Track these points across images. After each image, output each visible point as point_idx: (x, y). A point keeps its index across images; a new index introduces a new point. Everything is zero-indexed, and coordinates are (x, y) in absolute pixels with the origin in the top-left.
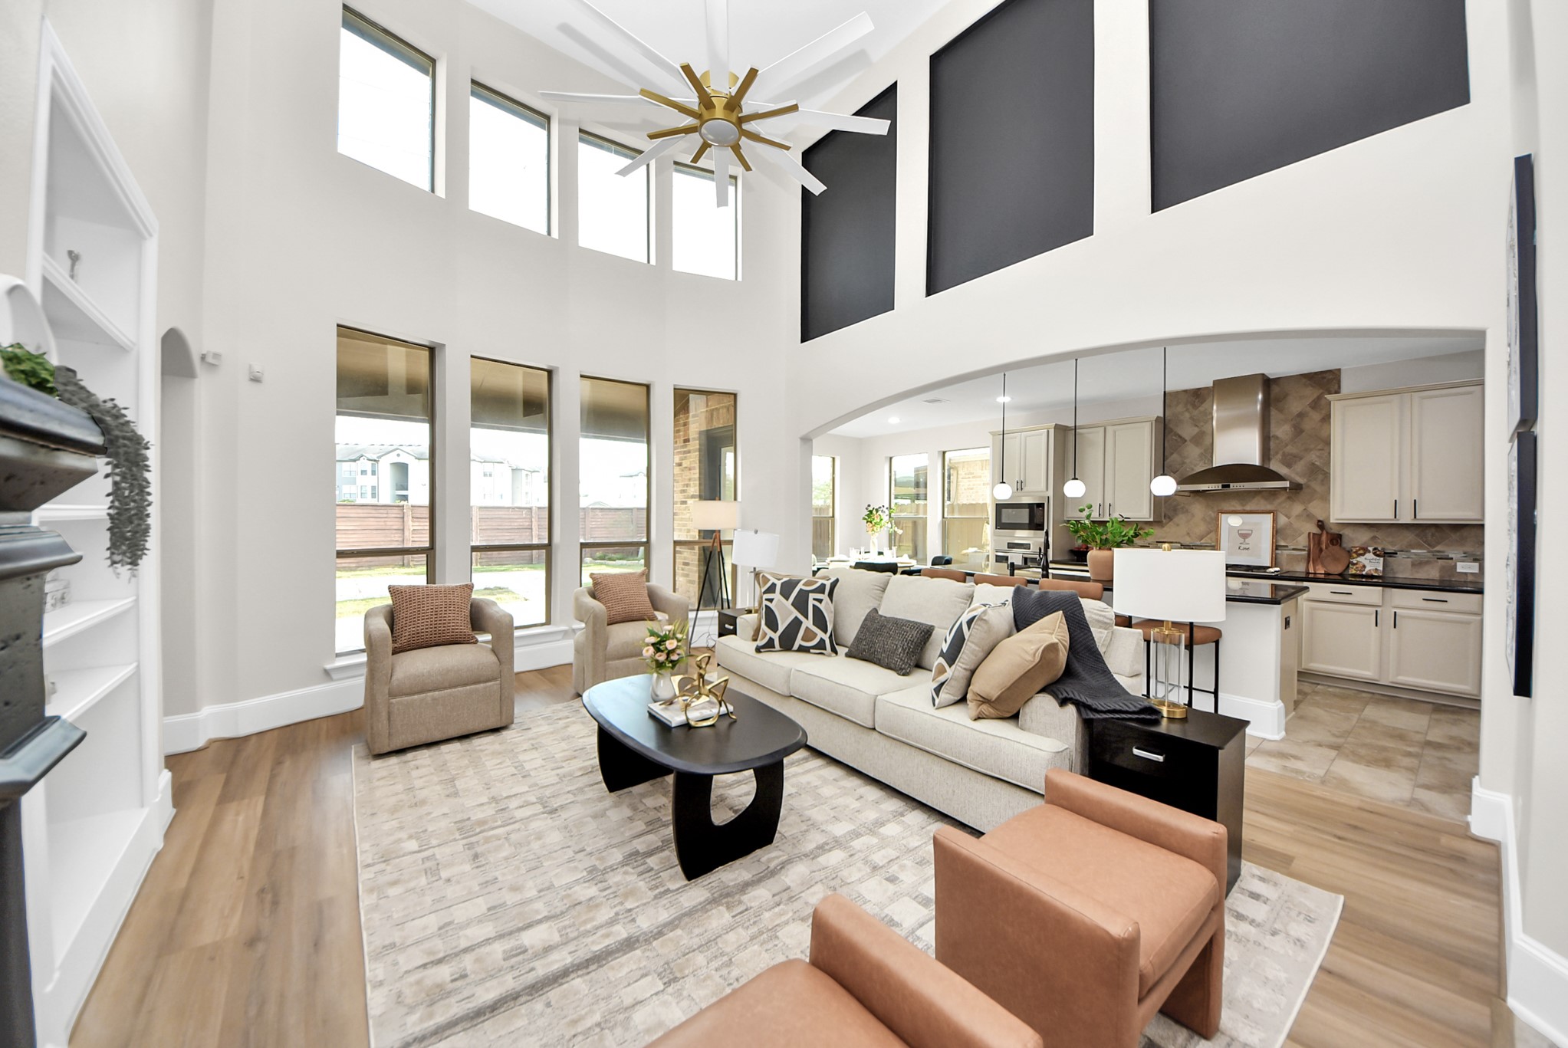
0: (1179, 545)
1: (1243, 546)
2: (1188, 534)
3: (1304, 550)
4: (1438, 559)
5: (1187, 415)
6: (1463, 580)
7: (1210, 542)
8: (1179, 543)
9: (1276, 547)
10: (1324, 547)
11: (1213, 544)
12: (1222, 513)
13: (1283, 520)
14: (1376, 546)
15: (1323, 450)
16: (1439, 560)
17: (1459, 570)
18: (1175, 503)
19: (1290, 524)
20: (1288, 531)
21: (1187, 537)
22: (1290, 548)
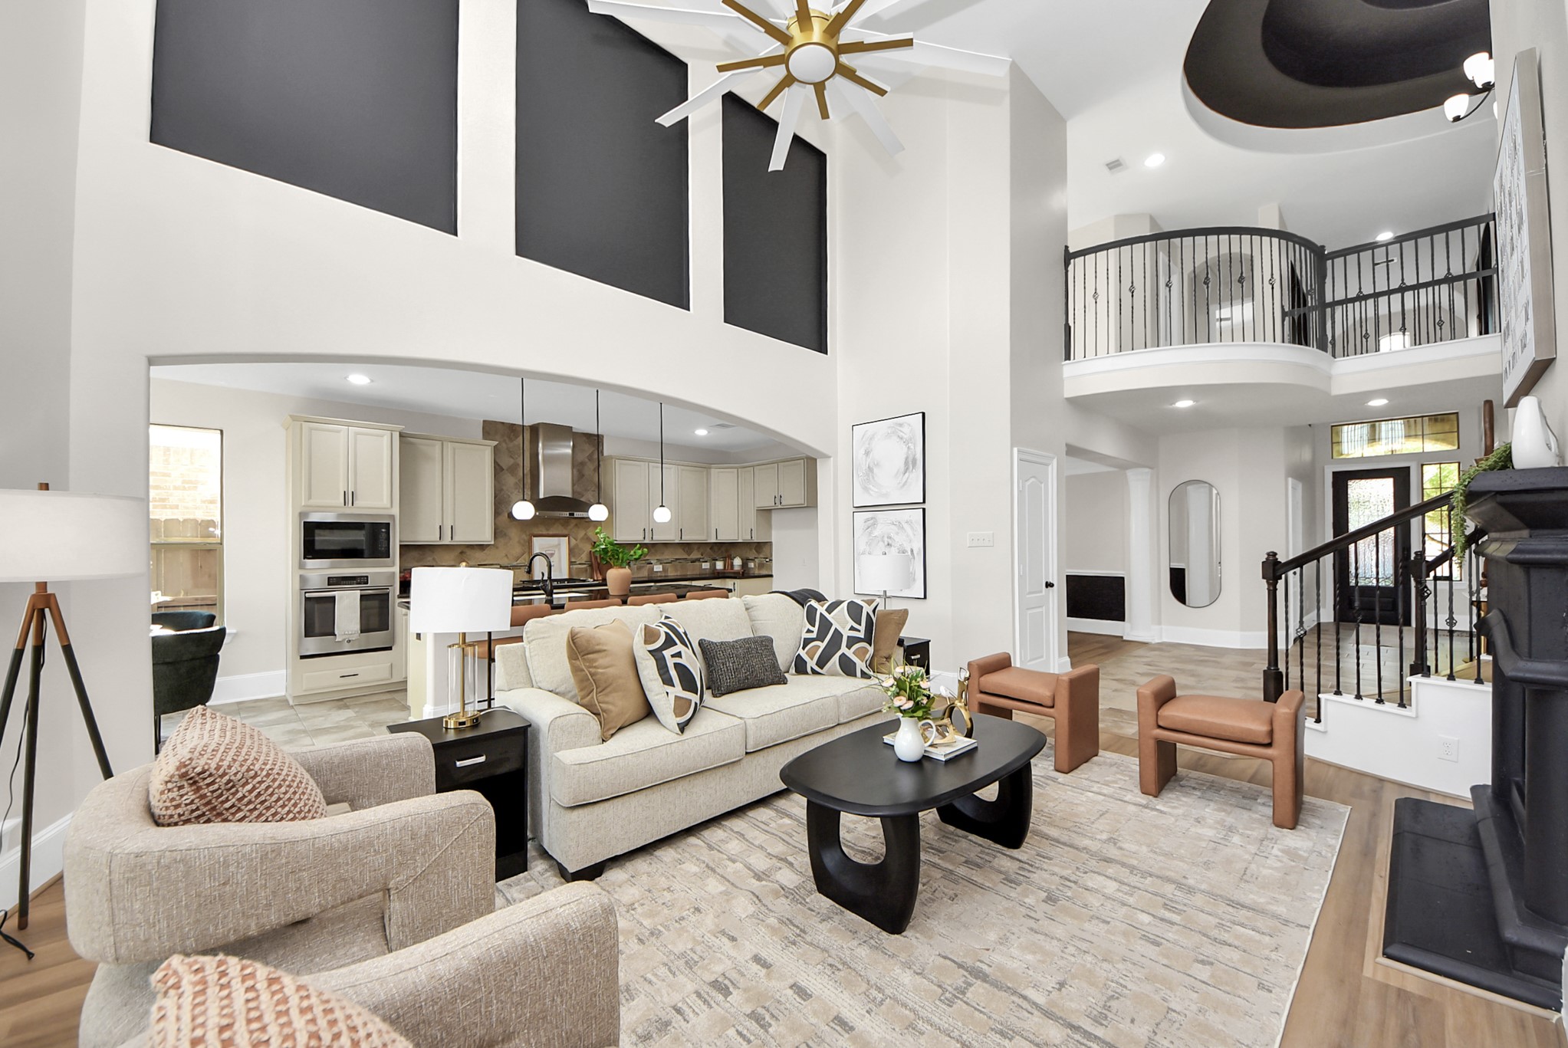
3: (585, 564)
4: (647, 564)
5: (504, 445)
7: (524, 561)
9: (571, 563)
12: (534, 536)
13: (574, 542)
19: (577, 545)
20: (576, 550)
21: (506, 559)
22: (578, 563)
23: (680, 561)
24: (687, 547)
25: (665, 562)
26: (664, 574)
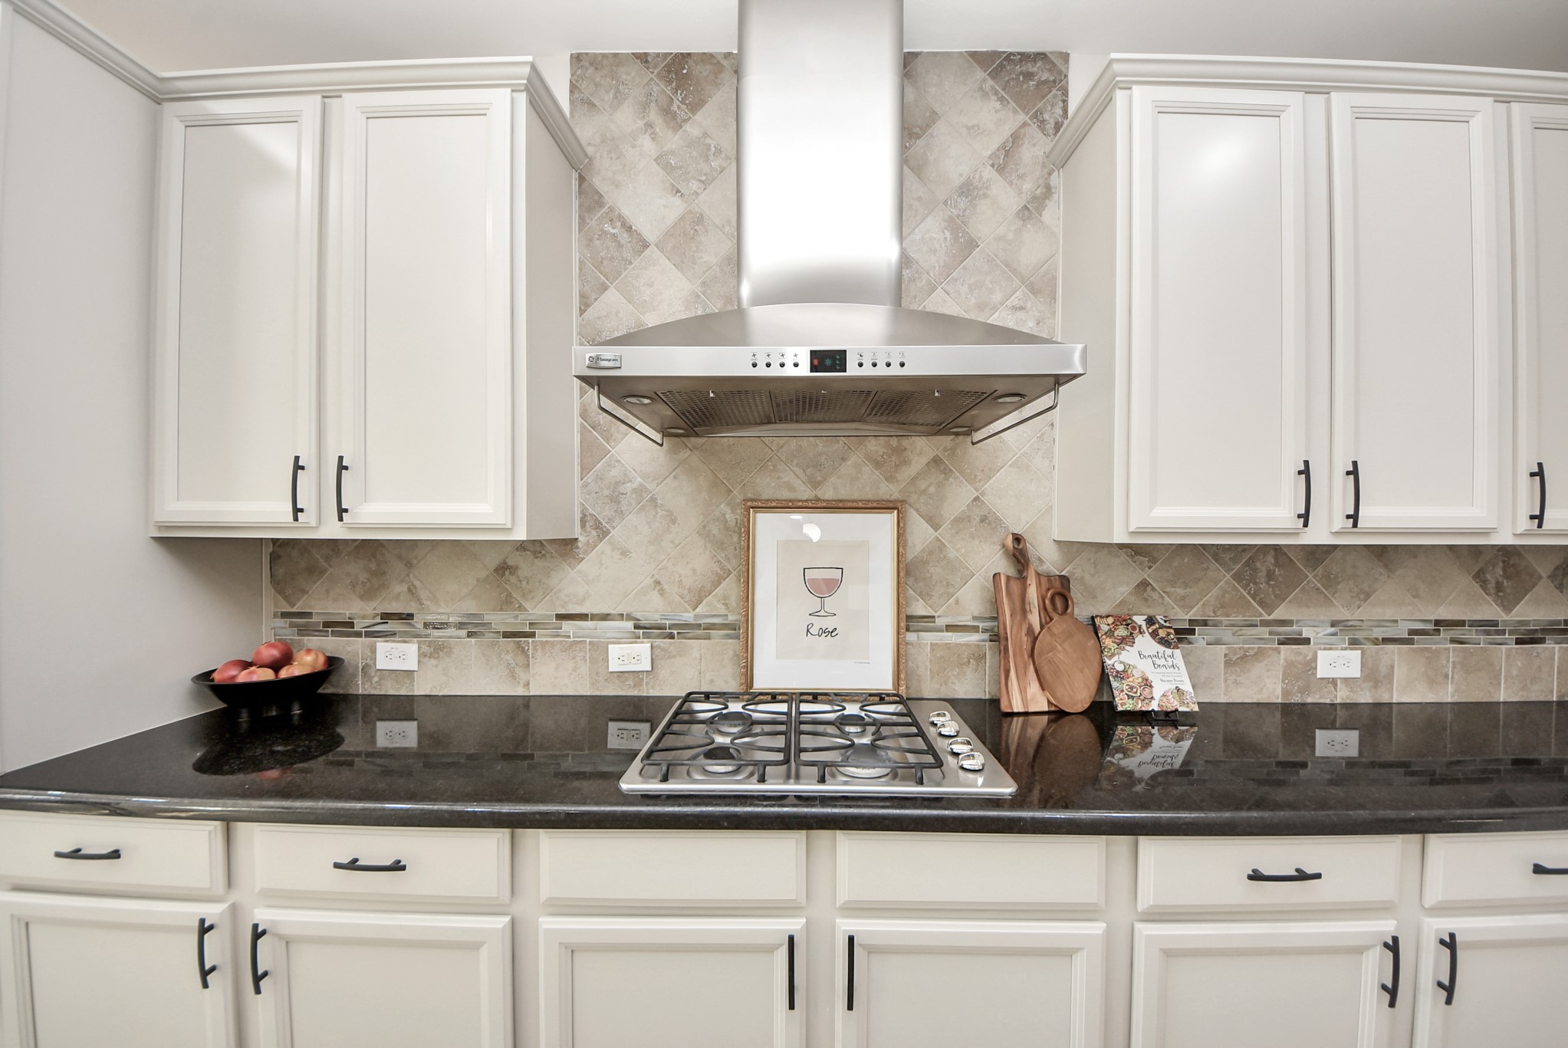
0: (630, 625)
1: (819, 623)
2: (658, 582)
3: (975, 629)
4: (1281, 643)
5: (647, 144)
6: (1328, 701)
7: (723, 611)
8: (629, 617)
9: (907, 622)
10: (1034, 619)
11: (732, 618)
12: (759, 507)
13: (921, 533)
14: (1151, 612)
15: (1022, 308)
16: (1282, 646)
17: (1321, 673)
18: (614, 472)
19: (939, 547)
20: (936, 571)
21: (655, 596)
22: (941, 622)
23: (1456, 633)
24: (1501, 564)
25: (1378, 633)
26: (1370, 691)
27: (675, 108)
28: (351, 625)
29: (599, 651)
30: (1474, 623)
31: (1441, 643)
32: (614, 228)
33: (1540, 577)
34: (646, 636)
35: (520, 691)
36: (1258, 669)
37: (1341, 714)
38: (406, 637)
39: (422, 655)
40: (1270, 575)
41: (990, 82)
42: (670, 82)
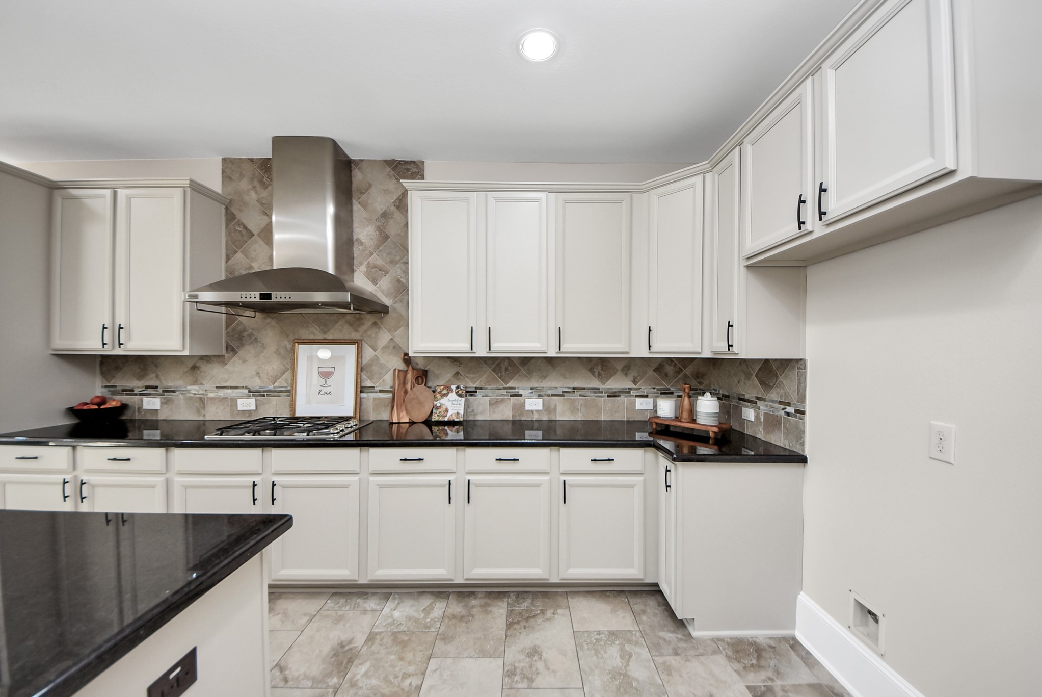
0: (246, 391)
1: (324, 389)
2: (258, 373)
4: (511, 396)
5: (253, 195)
6: (530, 419)
7: (286, 385)
8: (246, 388)
9: (361, 389)
10: (409, 386)
11: (288, 388)
12: (299, 342)
13: (368, 353)
14: (459, 384)
16: (511, 398)
17: (527, 408)
18: (240, 327)
19: (376, 358)
20: (375, 368)
21: (257, 379)
22: (377, 389)
23: (582, 392)
24: (600, 365)
25: (550, 392)
26: (547, 415)
27: (264, 180)
28: (133, 391)
29: (234, 401)
30: (589, 389)
31: (576, 396)
32: (240, 228)
33: (617, 370)
34: (254, 395)
35: (201, 418)
36: (502, 407)
37: (536, 425)
38: (155, 396)
39: (162, 403)
40: (506, 369)
41: (392, 172)
42: (262, 170)
